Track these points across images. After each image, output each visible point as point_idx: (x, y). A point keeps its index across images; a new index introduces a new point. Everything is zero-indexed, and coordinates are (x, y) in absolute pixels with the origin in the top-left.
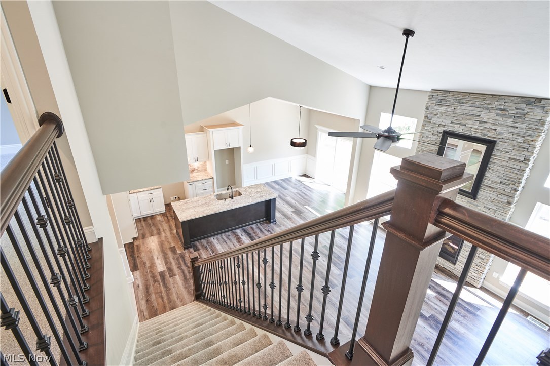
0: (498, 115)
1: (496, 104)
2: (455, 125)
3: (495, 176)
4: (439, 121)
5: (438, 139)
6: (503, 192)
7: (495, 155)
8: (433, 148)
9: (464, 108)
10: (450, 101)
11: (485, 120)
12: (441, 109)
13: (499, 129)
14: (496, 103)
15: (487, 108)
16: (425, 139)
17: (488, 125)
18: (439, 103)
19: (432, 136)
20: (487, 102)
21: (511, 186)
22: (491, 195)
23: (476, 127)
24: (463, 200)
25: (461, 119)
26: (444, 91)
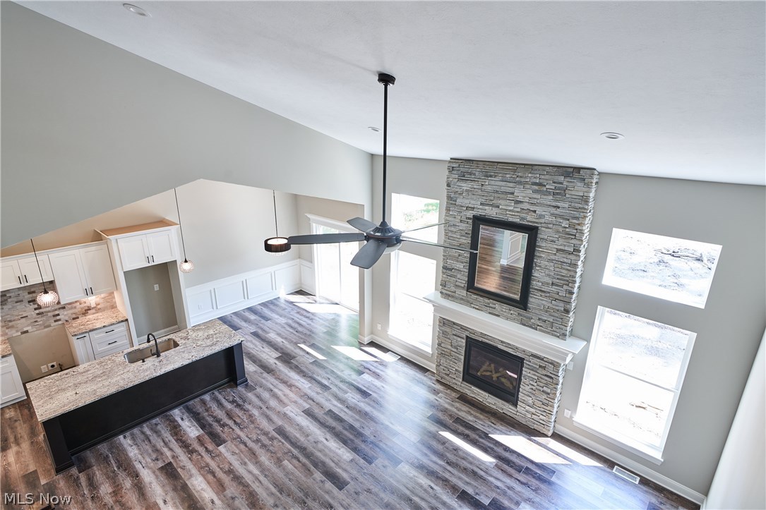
0: (535, 191)
1: (530, 177)
2: (487, 208)
3: (544, 274)
4: (466, 202)
5: (467, 227)
6: (557, 297)
7: (540, 247)
8: (464, 241)
9: (493, 183)
10: (475, 174)
11: (520, 199)
12: (466, 186)
13: (539, 210)
14: (530, 175)
15: (520, 183)
16: (452, 229)
17: (526, 206)
18: (462, 177)
19: (460, 224)
20: (520, 174)
21: (565, 287)
22: (544, 302)
23: (511, 208)
24: (512, 312)
25: (492, 198)
26: (466, 160)
